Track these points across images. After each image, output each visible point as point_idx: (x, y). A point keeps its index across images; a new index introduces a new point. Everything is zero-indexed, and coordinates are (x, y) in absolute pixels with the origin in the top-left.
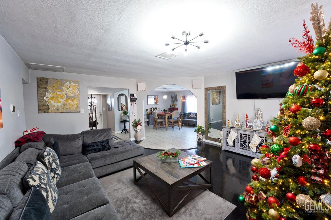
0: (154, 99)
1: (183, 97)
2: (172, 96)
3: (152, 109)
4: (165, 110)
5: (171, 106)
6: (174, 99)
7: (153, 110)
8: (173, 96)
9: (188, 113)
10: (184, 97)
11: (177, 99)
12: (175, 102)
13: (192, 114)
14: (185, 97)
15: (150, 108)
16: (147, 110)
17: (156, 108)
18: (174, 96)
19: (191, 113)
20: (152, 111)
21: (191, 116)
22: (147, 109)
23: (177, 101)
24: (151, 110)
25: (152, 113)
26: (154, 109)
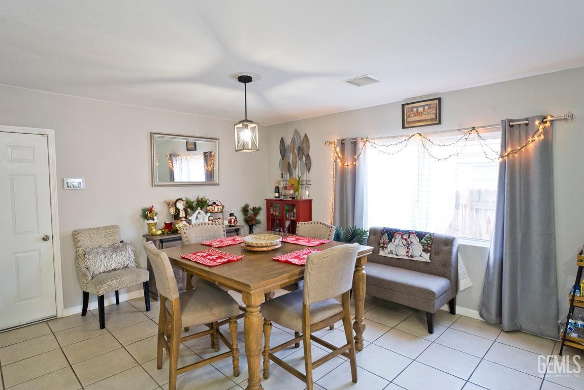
0: (202, 158)
1: (342, 143)
2: (282, 140)
3: (177, 210)
4: (251, 207)
5: (277, 188)
6: (294, 157)
7: (182, 214)
8: (288, 142)
9: (373, 232)
10: (348, 147)
11: (308, 157)
12: (297, 173)
13: (398, 240)
14: (354, 143)
15: (168, 204)
16: (148, 214)
17: (202, 204)
18: (293, 141)
19: (391, 234)
20: (176, 216)
21: (391, 247)
22: (148, 206)
23: (308, 166)
24: (172, 211)
25: (176, 232)
26: (190, 207)
